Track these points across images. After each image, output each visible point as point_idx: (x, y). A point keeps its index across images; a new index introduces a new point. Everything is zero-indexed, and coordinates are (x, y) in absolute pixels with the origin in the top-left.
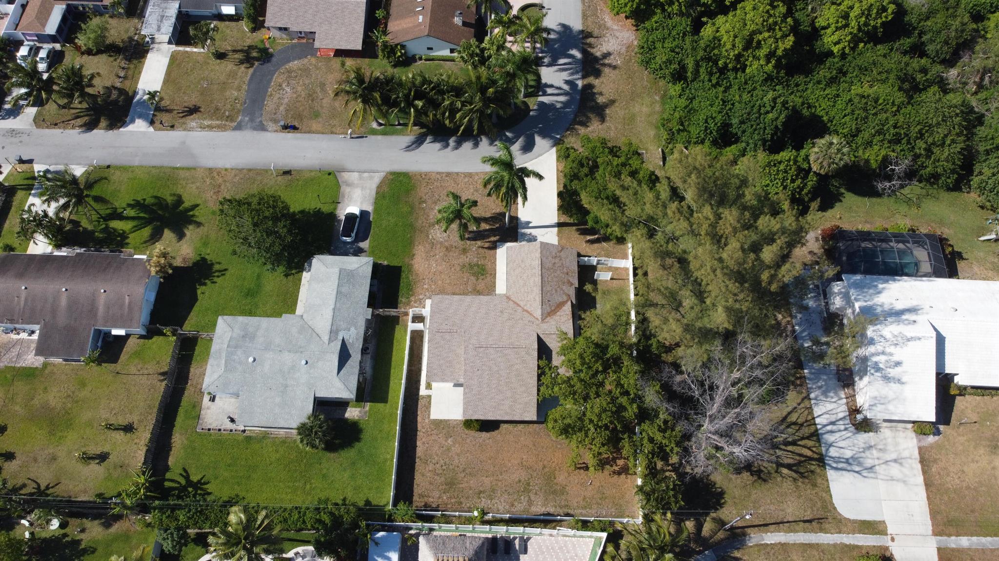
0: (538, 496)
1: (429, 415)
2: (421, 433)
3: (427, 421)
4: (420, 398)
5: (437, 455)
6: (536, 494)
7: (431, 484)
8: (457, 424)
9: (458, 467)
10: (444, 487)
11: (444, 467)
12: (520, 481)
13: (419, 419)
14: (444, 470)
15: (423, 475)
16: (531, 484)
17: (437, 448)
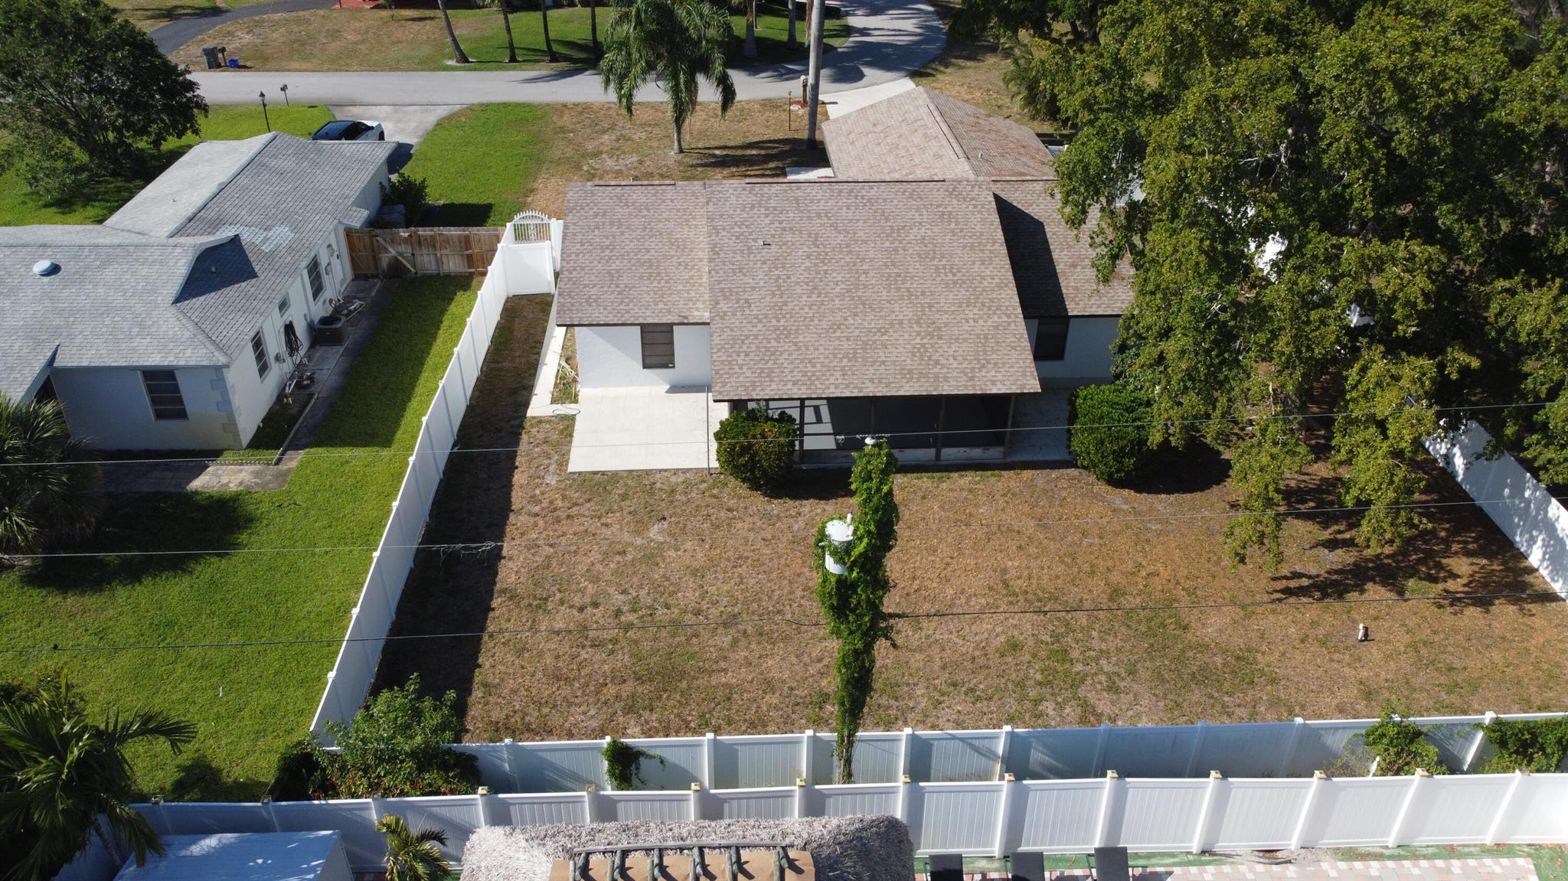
0: (1126, 699)
1: (563, 463)
2: (523, 519)
3: (551, 480)
4: (527, 424)
5: (595, 580)
6: (1112, 688)
7: (557, 677)
8: (688, 485)
9: (698, 613)
10: (627, 689)
11: (631, 617)
12: (1015, 646)
13: (519, 478)
14: (629, 626)
15: (520, 652)
16: (1075, 654)
17: (595, 556)
